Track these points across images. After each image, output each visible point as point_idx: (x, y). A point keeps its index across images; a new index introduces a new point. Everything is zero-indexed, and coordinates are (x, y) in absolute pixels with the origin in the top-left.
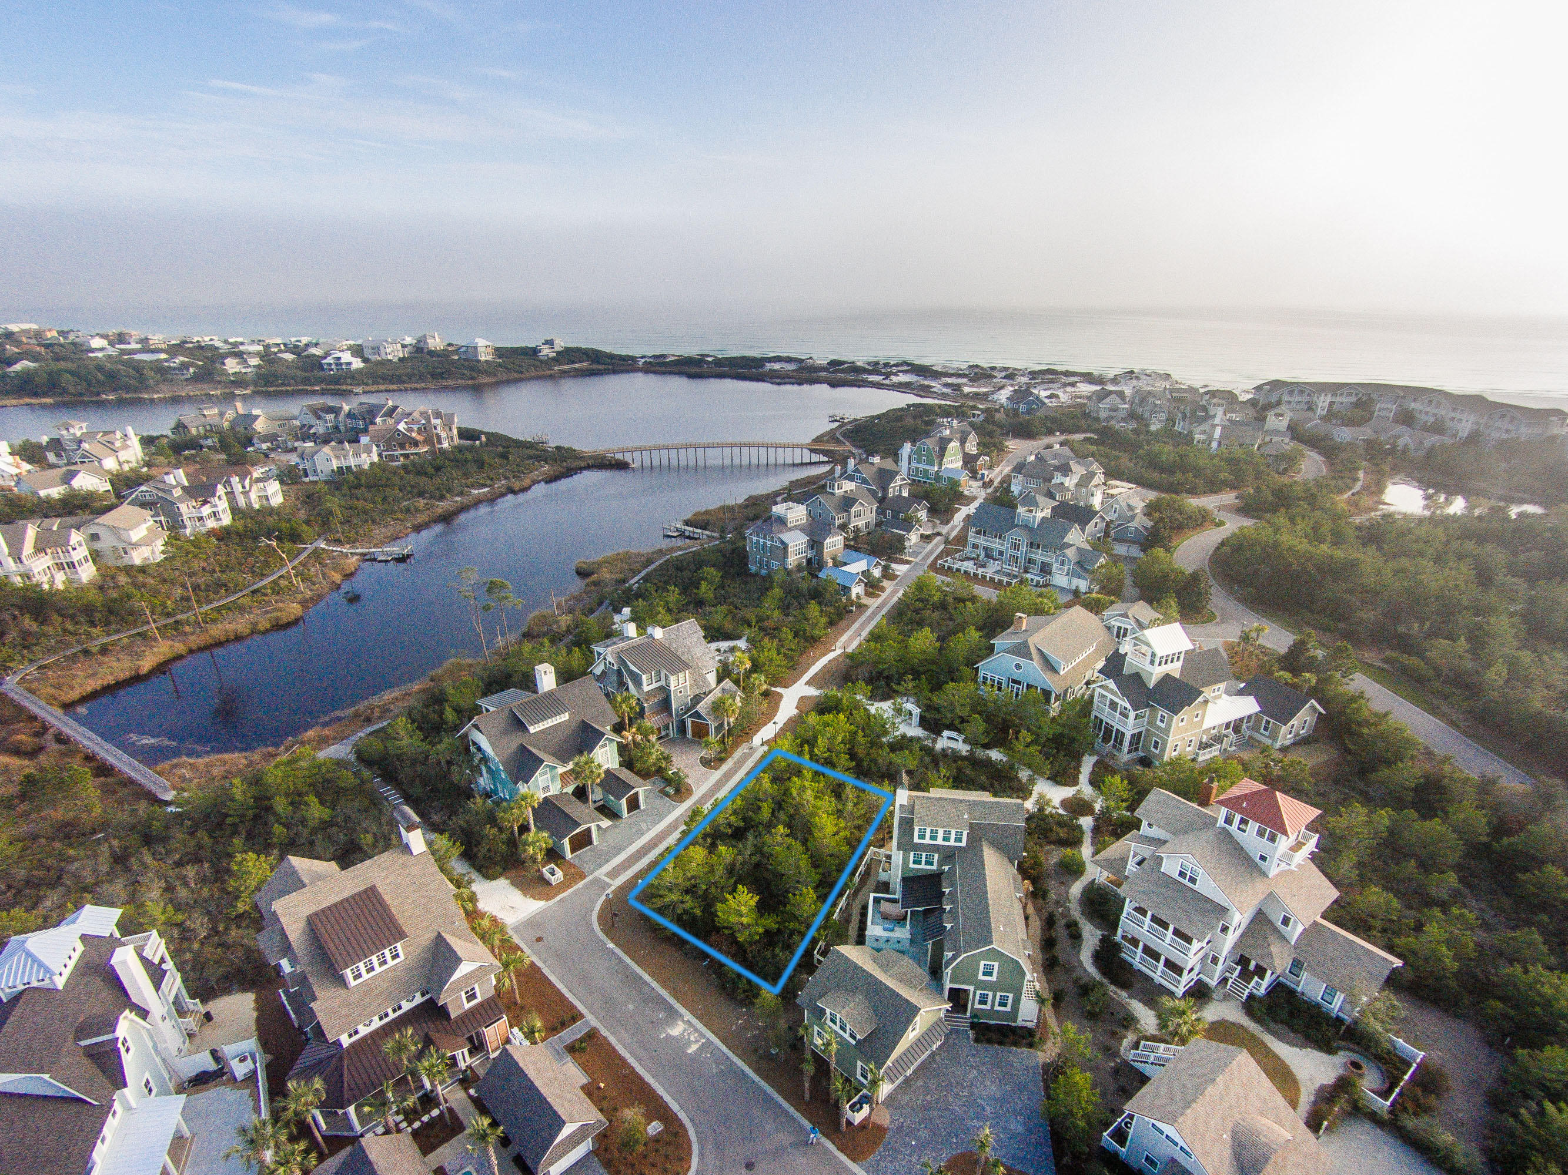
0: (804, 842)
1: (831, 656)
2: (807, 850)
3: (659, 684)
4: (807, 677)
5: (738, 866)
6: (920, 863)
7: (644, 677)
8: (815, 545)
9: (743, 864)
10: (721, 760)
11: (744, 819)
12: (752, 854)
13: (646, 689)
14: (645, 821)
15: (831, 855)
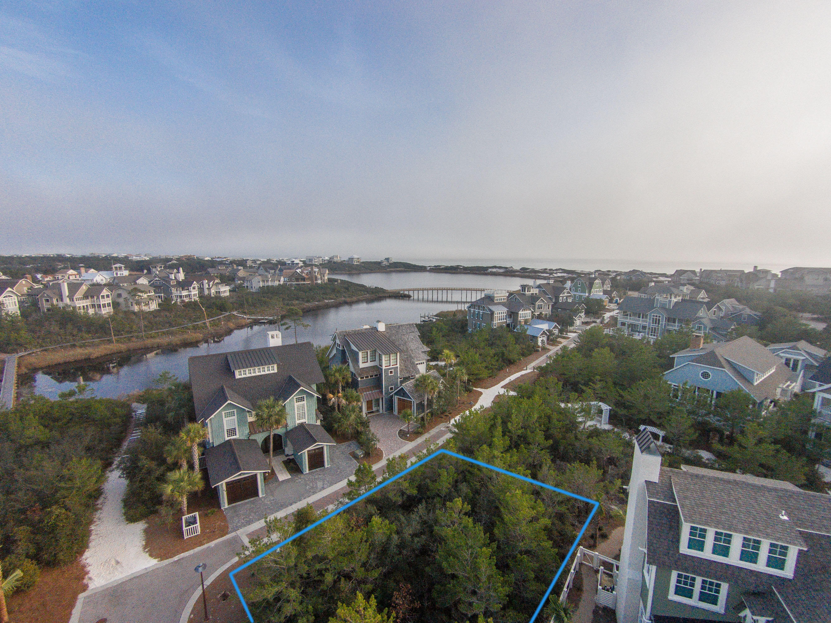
0: (489, 528)
1: (523, 372)
2: (492, 539)
3: (372, 364)
4: (503, 383)
5: (393, 549)
6: (689, 594)
7: (360, 354)
8: (513, 314)
9: (401, 546)
10: (418, 434)
11: (419, 488)
12: (414, 535)
13: (362, 365)
14: (324, 480)
15: (528, 552)
